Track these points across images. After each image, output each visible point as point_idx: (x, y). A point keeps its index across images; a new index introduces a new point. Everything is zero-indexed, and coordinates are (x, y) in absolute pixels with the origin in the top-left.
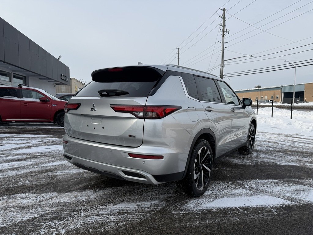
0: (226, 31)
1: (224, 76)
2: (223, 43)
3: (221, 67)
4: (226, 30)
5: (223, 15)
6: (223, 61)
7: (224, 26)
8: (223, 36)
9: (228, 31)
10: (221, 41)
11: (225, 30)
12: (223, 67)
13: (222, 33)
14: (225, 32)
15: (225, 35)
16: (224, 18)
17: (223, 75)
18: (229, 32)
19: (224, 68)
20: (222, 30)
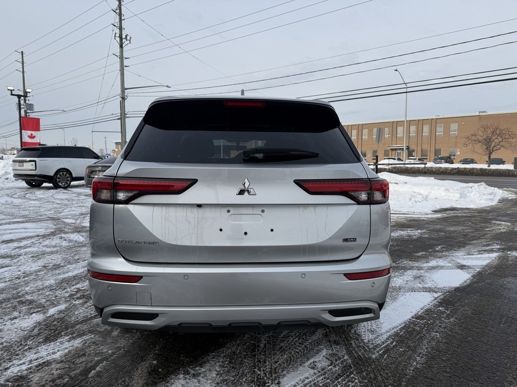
0: (126, 38)
1: (127, 116)
2: (122, 58)
3: (120, 99)
4: (126, 36)
5: (118, 8)
6: (123, 89)
7: (121, 29)
8: (121, 46)
9: (128, 38)
10: (118, 54)
11: (124, 36)
12: (123, 98)
13: (118, 39)
14: (124, 40)
15: (124, 45)
16: (120, 15)
17: (126, 113)
18: (130, 40)
19: (126, 101)
20: (118, 35)
